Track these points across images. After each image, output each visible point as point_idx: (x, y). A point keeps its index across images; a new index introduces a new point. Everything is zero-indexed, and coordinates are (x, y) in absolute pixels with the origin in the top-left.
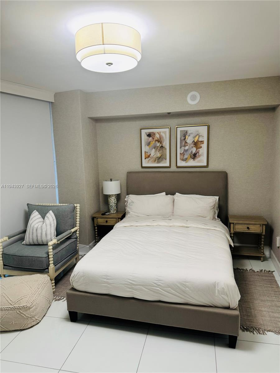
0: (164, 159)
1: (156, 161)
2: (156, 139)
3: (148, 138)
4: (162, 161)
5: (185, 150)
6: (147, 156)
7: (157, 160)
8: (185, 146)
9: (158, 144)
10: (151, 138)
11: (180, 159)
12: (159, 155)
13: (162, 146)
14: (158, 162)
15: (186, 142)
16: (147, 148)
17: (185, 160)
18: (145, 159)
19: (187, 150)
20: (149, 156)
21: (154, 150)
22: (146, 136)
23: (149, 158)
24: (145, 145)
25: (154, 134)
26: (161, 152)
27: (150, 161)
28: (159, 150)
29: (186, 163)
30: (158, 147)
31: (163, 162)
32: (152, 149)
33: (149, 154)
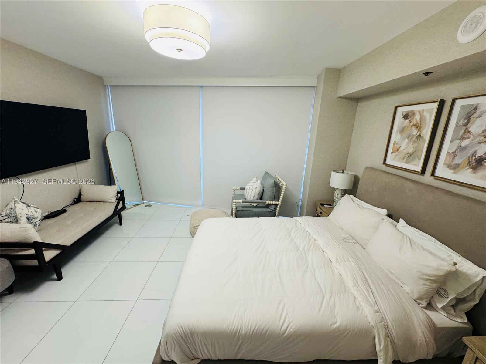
0: (417, 159)
1: (405, 160)
2: (414, 122)
3: (403, 120)
4: (413, 160)
5: (459, 146)
6: (395, 149)
7: (406, 158)
8: (462, 139)
9: (415, 132)
10: (407, 121)
11: (445, 163)
12: (411, 150)
13: (420, 136)
14: (407, 162)
15: (467, 131)
16: (399, 136)
17: (455, 168)
18: (392, 153)
19: (465, 148)
20: (397, 150)
21: (406, 140)
22: (402, 117)
23: (397, 153)
24: (397, 133)
25: (413, 113)
26: (416, 145)
27: (397, 158)
28: (414, 142)
29: (454, 173)
30: (413, 136)
31: (413, 163)
32: (405, 139)
33: (398, 146)
